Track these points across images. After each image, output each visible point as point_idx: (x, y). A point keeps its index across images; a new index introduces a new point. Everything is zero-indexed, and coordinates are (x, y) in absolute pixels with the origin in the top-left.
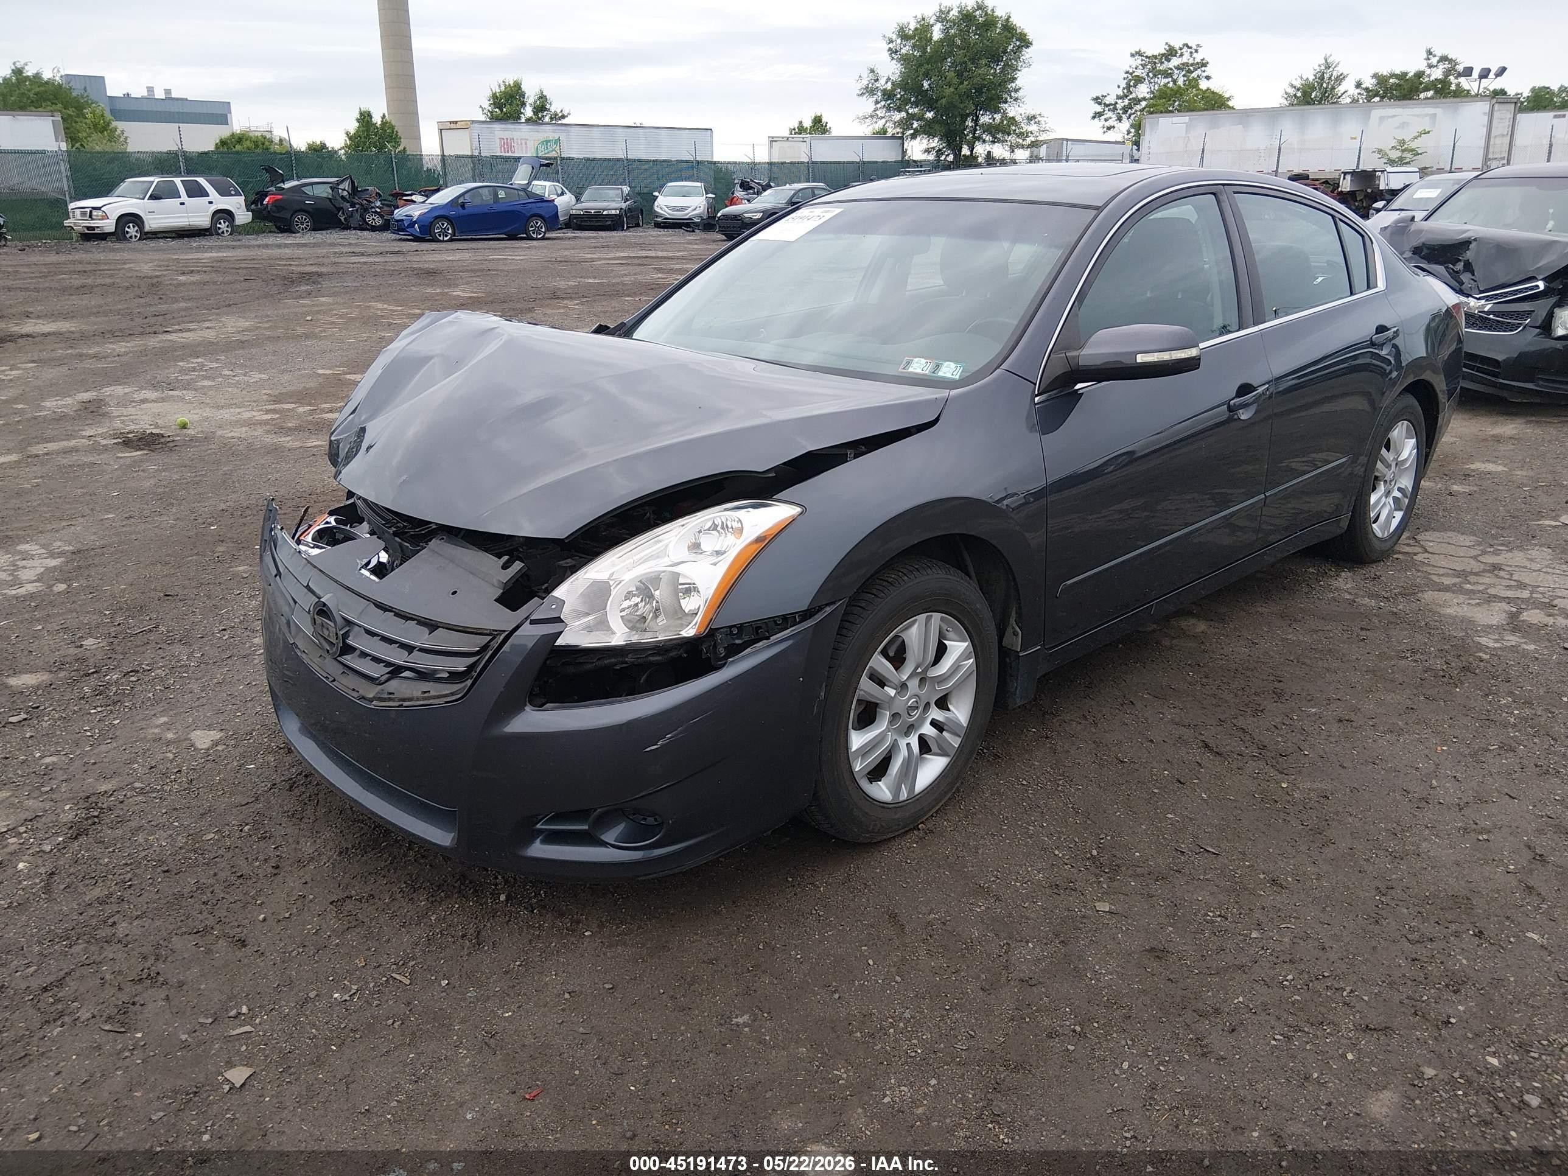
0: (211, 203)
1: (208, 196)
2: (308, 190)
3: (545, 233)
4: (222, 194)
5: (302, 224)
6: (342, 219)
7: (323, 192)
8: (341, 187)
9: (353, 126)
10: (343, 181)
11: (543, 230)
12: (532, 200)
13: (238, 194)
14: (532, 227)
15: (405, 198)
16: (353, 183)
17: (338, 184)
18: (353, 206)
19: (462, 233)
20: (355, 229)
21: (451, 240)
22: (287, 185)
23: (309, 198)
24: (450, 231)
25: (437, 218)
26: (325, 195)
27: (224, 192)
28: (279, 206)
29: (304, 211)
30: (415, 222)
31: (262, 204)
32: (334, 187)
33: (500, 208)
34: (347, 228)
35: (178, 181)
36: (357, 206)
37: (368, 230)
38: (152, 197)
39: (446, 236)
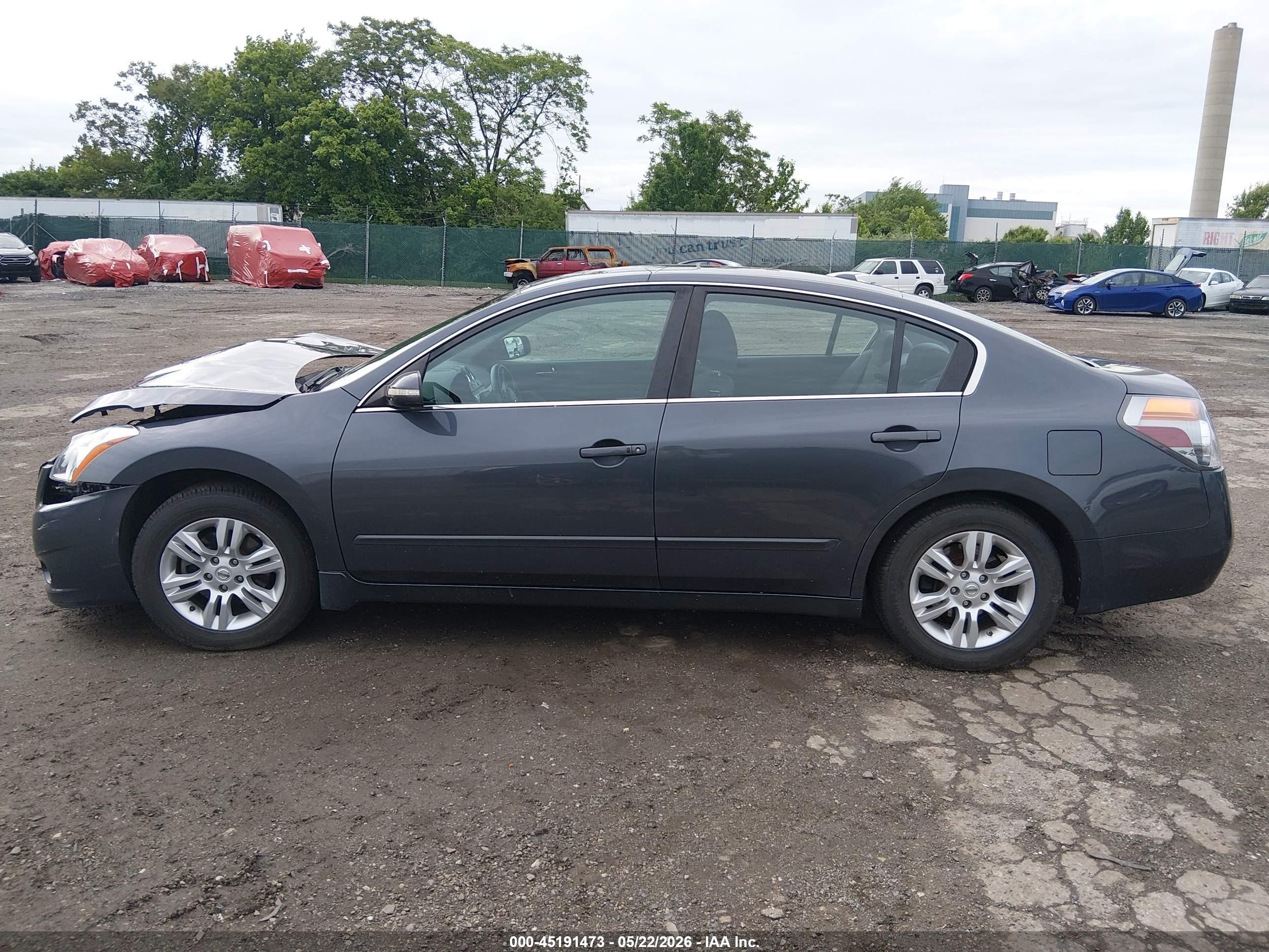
0: (918, 278)
1: (917, 272)
2: (994, 271)
3: (1183, 313)
4: (928, 272)
5: (983, 296)
6: (1016, 293)
7: (1006, 272)
8: (1022, 269)
9: (1113, 222)
10: (1024, 265)
11: (1182, 310)
12: (1177, 285)
13: (941, 272)
14: (1171, 307)
15: (1074, 279)
16: (1033, 266)
17: (1020, 267)
18: (1027, 283)
19: (1102, 308)
20: (1023, 301)
21: (1090, 314)
22: (980, 267)
23: (994, 277)
24: (1091, 307)
25: (1081, 296)
26: (1008, 275)
27: (930, 270)
28: (968, 282)
29: (987, 287)
30: (1062, 298)
31: (957, 280)
32: (1016, 270)
33: (1143, 290)
34: (1018, 300)
35: (898, 262)
36: (1030, 284)
37: (1036, 303)
38: (875, 273)
39: (1088, 310)
